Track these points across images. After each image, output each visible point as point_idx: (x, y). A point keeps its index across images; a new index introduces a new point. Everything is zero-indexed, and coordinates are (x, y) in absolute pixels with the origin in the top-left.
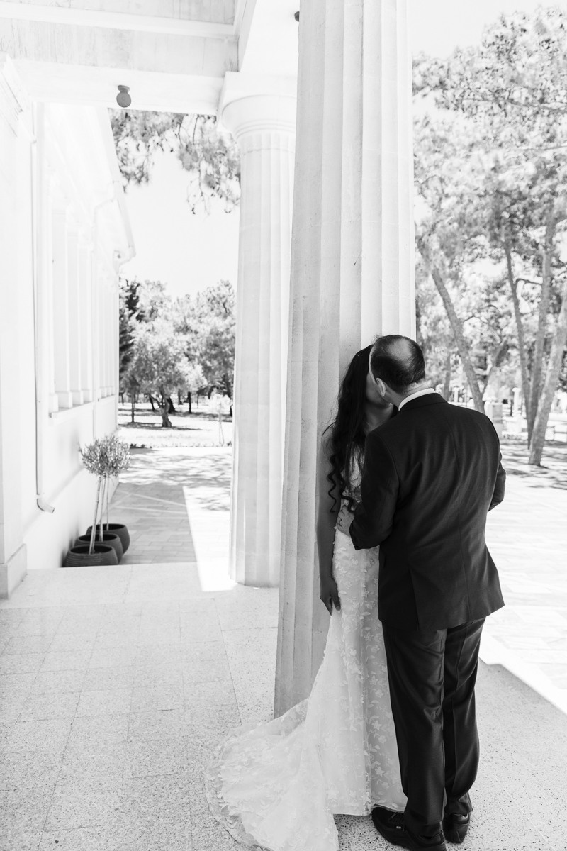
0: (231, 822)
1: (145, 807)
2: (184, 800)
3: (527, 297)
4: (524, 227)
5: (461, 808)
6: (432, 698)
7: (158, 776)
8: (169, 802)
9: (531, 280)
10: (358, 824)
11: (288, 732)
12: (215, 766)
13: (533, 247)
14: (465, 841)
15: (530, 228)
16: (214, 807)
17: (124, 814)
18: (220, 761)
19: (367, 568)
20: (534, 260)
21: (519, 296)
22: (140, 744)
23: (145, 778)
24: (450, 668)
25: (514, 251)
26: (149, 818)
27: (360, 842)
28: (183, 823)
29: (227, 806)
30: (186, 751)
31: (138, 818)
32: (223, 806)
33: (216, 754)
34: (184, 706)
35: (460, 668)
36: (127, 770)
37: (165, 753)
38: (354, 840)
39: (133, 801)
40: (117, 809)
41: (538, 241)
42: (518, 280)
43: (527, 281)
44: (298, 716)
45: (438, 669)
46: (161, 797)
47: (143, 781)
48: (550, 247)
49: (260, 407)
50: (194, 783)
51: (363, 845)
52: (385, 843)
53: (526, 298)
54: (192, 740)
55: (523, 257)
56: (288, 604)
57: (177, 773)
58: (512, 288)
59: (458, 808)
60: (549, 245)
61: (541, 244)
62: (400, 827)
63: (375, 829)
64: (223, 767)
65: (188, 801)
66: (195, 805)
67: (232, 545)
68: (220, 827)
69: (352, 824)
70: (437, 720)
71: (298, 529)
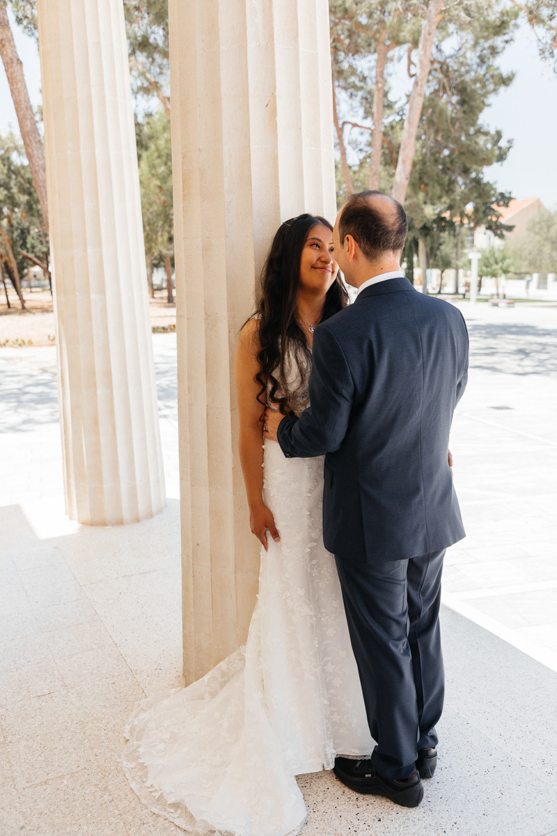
0: (172, 810)
1: (58, 817)
2: (106, 798)
3: (354, 144)
4: (350, 55)
5: (430, 741)
6: (397, 631)
7: (62, 777)
8: (87, 805)
9: (359, 123)
10: (317, 781)
11: (213, 695)
12: (131, 750)
13: (360, 81)
14: (435, 774)
15: (356, 56)
16: (145, 798)
17: (34, 832)
18: (135, 743)
19: (310, 491)
20: (362, 98)
21: (346, 143)
22: (23, 743)
23: (45, 783)
24: (414, 595)
25: (339, 86)
26: (68, 829)
27: (327, 800)
28: (113, 826)
29: (162, 794)
30: (87, 740)
31: (54, 832)
32: (157, 795)
33: (127, 736)
34: (65, 686)
35: (423, 594)
36: (19, 779)
37: (61, 747)
38: (319, 799)
39: (41, 813)
40: (22, 828)
41: (366, 73)
42: (344, 123)
43: (355, 125)
44: (224, 674)
45: (402, 598)
46: (74, 800)
47: (45, 787)
48: (381, 82)
49: (94, 297)
50: (110, 776)
51: (331, 803)
52: (355, 795)
53: (354, 146)
54: (90, 725)
55: (349, 94)
56: (198, 545)
57: (85, 768)
58: (338, 133)
59: (427, 742)
60: (380, 79)
61: (371, 78)
62: (370, 775)
63: (338, 783)
64: (141, 750)
65: (110, 798)
66: (121, 801)
67: (68, 477)
68: (161, 820)
69: (311, 782)
70: (405, 653)
71: (209, 454)
